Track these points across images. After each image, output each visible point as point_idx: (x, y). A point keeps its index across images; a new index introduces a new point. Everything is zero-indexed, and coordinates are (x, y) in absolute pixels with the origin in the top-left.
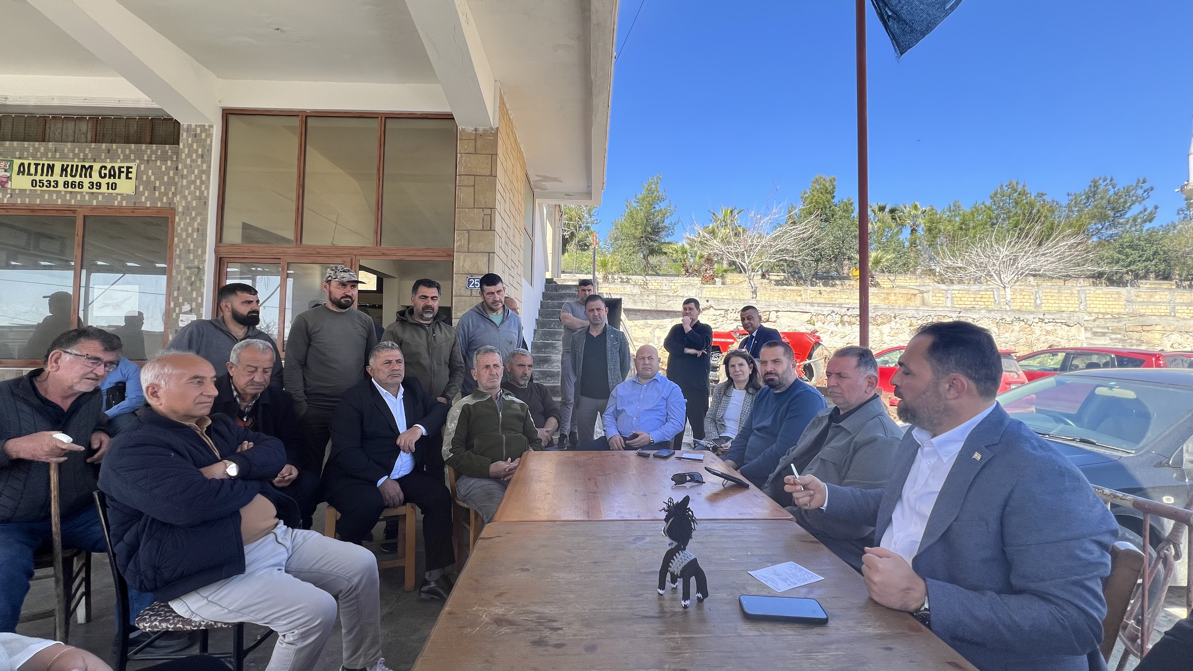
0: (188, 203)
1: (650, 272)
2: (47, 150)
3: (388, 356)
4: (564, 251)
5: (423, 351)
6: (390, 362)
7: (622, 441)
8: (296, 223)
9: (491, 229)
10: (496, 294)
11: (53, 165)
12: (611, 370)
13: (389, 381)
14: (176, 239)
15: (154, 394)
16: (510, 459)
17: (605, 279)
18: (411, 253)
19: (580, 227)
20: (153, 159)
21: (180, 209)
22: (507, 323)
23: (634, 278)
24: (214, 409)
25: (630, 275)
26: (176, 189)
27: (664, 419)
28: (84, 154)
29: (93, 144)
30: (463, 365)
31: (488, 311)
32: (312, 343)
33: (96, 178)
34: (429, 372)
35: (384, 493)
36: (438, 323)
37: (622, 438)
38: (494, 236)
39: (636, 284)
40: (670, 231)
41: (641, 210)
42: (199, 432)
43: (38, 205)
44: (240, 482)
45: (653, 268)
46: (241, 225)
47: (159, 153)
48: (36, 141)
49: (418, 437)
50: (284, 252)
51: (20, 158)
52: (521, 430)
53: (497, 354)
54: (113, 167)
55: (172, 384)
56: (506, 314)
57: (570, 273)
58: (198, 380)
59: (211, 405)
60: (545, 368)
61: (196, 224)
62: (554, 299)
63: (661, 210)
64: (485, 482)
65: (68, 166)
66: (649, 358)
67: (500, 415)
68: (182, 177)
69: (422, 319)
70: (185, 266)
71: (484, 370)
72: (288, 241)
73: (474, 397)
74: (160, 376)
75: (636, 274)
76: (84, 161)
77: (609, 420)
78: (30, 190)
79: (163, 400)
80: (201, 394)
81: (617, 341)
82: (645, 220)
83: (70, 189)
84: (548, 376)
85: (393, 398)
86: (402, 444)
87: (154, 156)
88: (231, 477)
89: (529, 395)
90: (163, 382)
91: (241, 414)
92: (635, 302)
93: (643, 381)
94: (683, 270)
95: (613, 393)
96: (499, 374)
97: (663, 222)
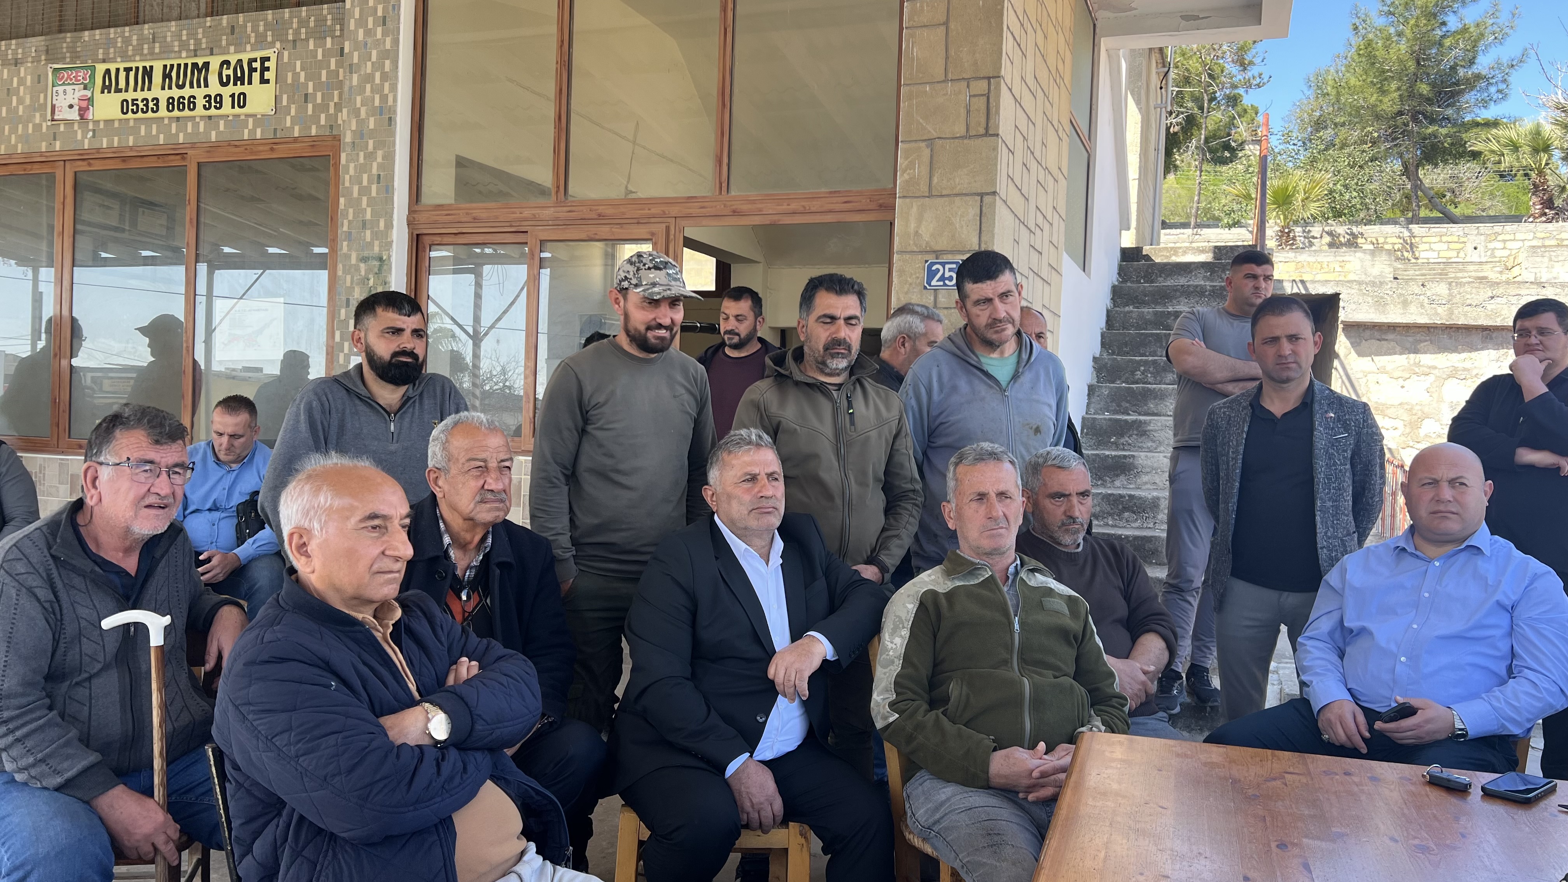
0: (361, 123)
1: (1424, 213)
2: (142, 40)
3: (750, 464)
4: (1169, 166)
5: (826, 449)
6: (753, 478)
7: (1361, 718)
8: (556, 151)
9: (990, 132)
10: (997, 301)
11: (151, 67)
12: (1324, 511)
13: (753, 523)
14: (342, 200)
15: (302, 548)
16: (1042, 746)
17: (1286, 238)
18: (794, 206)
19: (1211, 100)
20: (303, 36)
21: (348, 138)
22: (1026, 378)
23: (1373, 231)
24: (405, 586)
25: (1357, 223)
26: (340, 98)
27: (1503, 672)
28: (196, 39)
29: (209, 19)
30: (919, 486)
31: (980, 350)
32: (589, 428)
33: (215, 87)
34: (838, 501)
35: (740, 792)
36: (858, 380)
37: (1359, 712)
38: (995, 149)
39: (1377, 248)
40: (1493, 89)
41: (1400, 34)
42: (378, 636)
43: (131, 148)
44: (453, 754)
45: (1435, 199)
46: (453, 159)
47: (312, 24)
48: (126, 25)
49: (816, 663)
50: (534, 218)
51: (104, 61)
52: (1072, 670)
53: (1008, 466)
54: (240, 61)
55: (332, 528)
56: (1025, 356)
57: (1185, 225)
58: (376, 522)
59: (400, 576)
60: (1119, 487)
61: (375, 165)
62: (1143, 303)
63: (1465, 30)
64: (978, 799)
65: (172, 66)
66: (1452, 482)
67: (1017, 626)
68: (351, 69)
69: (822, 372)
70: (358, 255)
71: (974, 505)
72: (542, 191)
73: (949, 574)
74: (312, 513)
75: (1380, 220)
76: (196, 56)
77: (1317, 654)
78: (120, 120)
79: (317, 562)
80: (383, 553)
81: (1346, 428)
82: (1411, 65)
83: (176, 113)
84: (1126, 509)
85: (760, 564)
86: (779, 680)
87: (303, 30)
88: (438, 742)
89: (1088, 572)
90: (316, 526)
91: (457, 585)
92: (1380, 304)
93: (1431, 550)
94: (1534, 204)
95: (1332, 577)
96: (1012, 520)
97: (1472, 62)
